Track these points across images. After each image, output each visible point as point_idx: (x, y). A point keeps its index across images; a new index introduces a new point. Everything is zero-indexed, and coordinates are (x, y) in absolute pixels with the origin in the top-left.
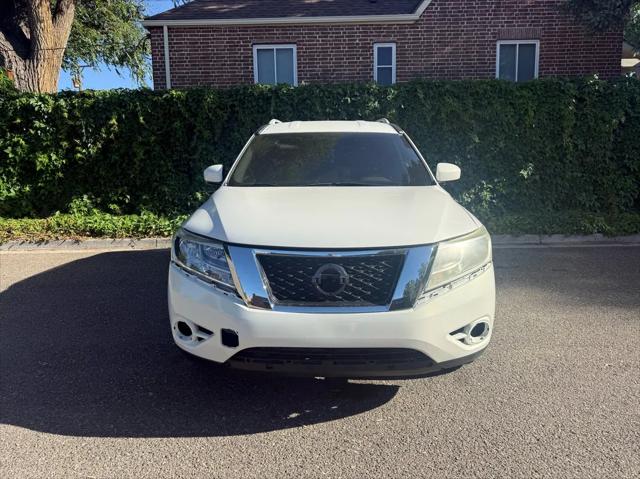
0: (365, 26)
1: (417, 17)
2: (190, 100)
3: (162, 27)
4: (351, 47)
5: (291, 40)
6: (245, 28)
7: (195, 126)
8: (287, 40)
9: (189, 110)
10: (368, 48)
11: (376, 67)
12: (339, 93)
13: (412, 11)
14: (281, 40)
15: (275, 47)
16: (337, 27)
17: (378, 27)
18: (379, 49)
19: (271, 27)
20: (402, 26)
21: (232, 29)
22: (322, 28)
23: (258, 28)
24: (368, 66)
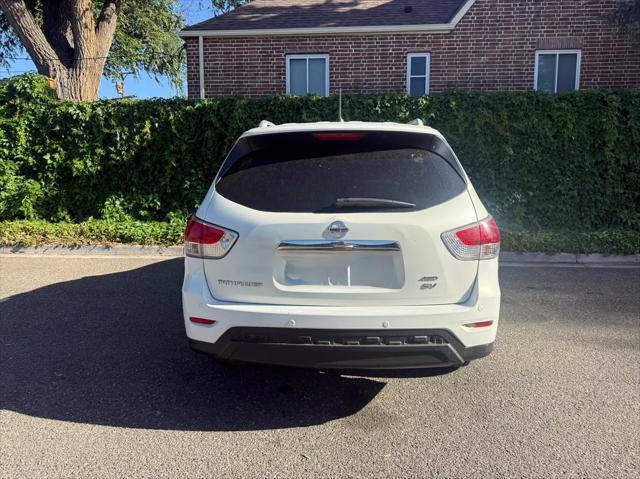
0: (399, 36)
1: (453, 27)
2: (222, 110)
3: (197, 38)
4: (385, 56)
5: (324, 50)
6: (279, 38)
7: (226, 136)
8: (320, 50)
9: (221, 120)
10: (401, 58)
11: (409, 76)
12: (369, 104)
13: (447, 21)
14: (313, 50)
15: (307, 57)
16: (370, 37)
17: (413, 37)
18: (413, 59)
19: (303, 37)
20: (437, 36)
21: (266, 39)
22: (355, 38)
23: (292, 38)
24: (401, 76)
